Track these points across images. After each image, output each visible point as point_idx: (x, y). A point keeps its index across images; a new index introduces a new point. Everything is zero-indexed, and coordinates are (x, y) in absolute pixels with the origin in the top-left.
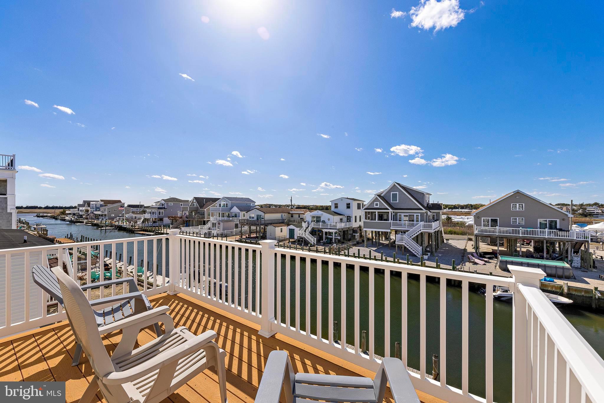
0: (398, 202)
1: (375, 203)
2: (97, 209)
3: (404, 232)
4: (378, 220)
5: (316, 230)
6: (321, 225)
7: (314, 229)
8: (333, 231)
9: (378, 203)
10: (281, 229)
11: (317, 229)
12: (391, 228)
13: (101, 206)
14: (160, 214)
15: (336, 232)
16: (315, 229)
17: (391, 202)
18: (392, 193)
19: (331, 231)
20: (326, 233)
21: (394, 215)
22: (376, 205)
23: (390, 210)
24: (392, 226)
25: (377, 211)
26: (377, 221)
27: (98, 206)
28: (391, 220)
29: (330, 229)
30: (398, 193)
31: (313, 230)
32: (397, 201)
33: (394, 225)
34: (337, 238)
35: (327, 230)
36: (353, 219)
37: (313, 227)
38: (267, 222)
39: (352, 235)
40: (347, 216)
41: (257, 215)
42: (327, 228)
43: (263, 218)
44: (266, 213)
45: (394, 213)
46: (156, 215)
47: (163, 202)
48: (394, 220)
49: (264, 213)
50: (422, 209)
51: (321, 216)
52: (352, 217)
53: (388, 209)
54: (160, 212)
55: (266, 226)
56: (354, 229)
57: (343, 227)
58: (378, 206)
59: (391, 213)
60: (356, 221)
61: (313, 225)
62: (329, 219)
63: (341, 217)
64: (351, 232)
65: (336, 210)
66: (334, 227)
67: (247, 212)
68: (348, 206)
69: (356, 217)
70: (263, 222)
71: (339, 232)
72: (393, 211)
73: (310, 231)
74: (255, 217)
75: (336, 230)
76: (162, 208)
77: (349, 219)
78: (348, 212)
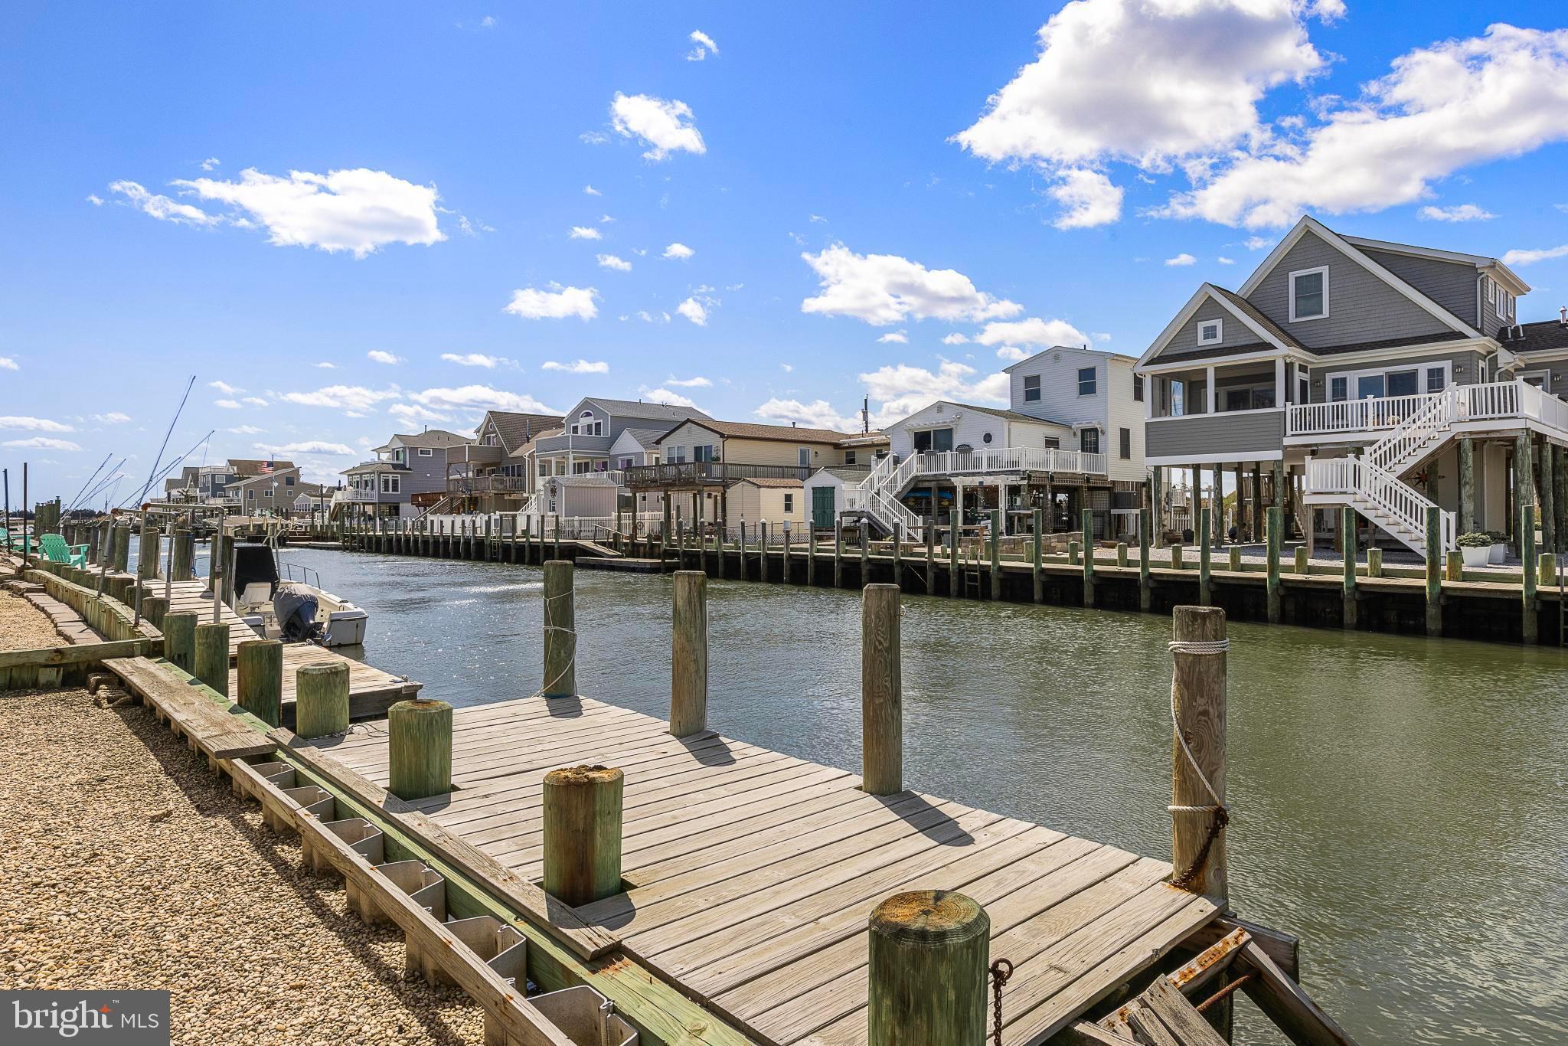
0: (1326, 313)
1: (1201, 326)
2: (218, 489)
3: (1358, 450)
4: (1217, 410)
5: (929, 489)
6: (947, 464)
7: (921, 485)
8: (1001, 482)
9: (1218, 323)
10: (788, 498)
11: (932, 484)
12: (1287, 441)
13: (230, 479)
15: (1014, 491)
16: (927, 485)
17: (1292, 319)
18: (1292, 276)
19: (988, 481)
20: (970, 497)
21: (1303, 383)
22: (1206, 337)
23: (1282, 352)
24: (1289, 432)
25: (1210, 364)
26: (1211, 412)
27: (221, 480)
28: (1289, 397)
29: (988, 474)
30: (1325, 270)
31: (915, 490)
32: (1321, 313)
33: (1303, 423)
35: (974, 481)
36: (1111, 443)
37: (914, 473)
38: (731, 472)
39: (1107, 519)
40: (1083, 431)
41: (698, 450)
42: (973, 474)
43: (718, 459)
44: (729, 437)
45: (1303, 369)
46: (375, 492)
47: (398, 445)
48: (1304, 401)
49: (722, 435)
50: (1461, 336)
51: (952, 426)
52: (1103, 433)
53: (1269, 346)
54: (386, 482)
55: (726, 487)
56: (1118, 490)
57: (1052, 469)
58: (1219, 339)
59: (1289, 367)
60: (1125, 453)
61: (915, 465)
62: (988, 438)
63: (1052, 432)
64: (1102, 501)
65: (1033, 407)
66: (1009, 463)
67: (658, 442)
68: (1087, 381)
69: (1125, 434)
70: (717, 470)
71: (1031, 487)
72: (1297, 354)
73: (899, 489)
74: (690, 458)
75: (1014, 480)
76: (395, 466)
77: (1090, 440)
78: (1085, 411)
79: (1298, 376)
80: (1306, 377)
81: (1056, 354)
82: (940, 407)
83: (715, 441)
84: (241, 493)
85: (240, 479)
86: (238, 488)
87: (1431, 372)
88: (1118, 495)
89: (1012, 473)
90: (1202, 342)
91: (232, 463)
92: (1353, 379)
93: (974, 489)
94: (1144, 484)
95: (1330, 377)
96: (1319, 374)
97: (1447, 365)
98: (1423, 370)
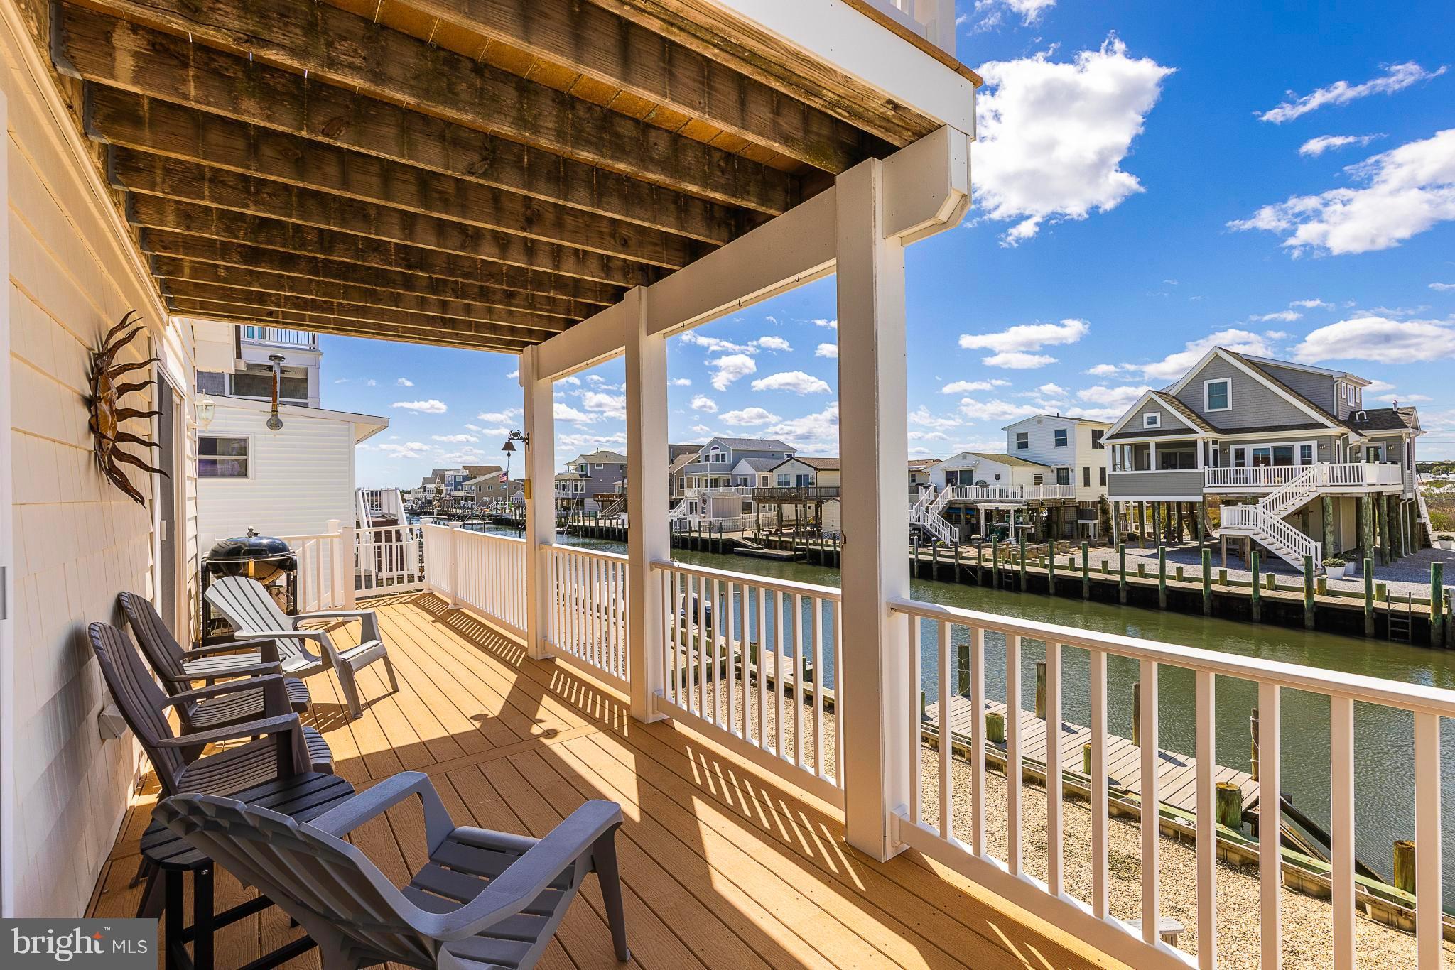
0: (1230, 407)
1: (1146, 416)
2: (458, 485)
3: (1254, 499)
4: (1157, 469)
5: (959, 508)
6: (972, 494)
7: (954, 506)
8: (1011, 508)
9: (1158, 415)
11: (962, 506)
12: (1205, 490)
13: (465, 478)
14: (576, 490)
15: (1018, 512)
16: (957, 506)
17: (1207, 410)
18: (1206, 383)
19: (1002, 507)
20: (989, 515)
21: (1215, 452)
22: (1149, 423)
23: (1201, 435)
24: (1207, 485)
25: (1152, 441)
26: (1153, 470)
27: (459, 479)
28: (1206, 463)
29: (1001, 502)
30: (1229, 380)
31: (949, 508)
32: (1227, 407)
33: (1217, 479)
34: (1023, 530)
35: (993, 506)
36: (1078, 477)
37: (949, 498)
38: (823, 492)
39: (1075, 525)
40: (1058, 469)
41: (799, 477)
42: (990, 502)
43: (813, 484)
44: (821, 470)
45: (1215, 442)
46: (570, 492)
47: (583, 461)
48: (1216, 465)
49: (816, 469)
50: (1323, 426)
51: (973, 468)
52: (1072, 471)
53: (1194, 432)
54: (576, 485)
55: (820, 502)
56: (1083, 507)
57: (1041, 498)
58: (1158, 425)
59: (1206, 444)
60: (1087, 483)
61: (950, 494)
62: (998, 477)
63: (1038, 470)
64: (1071, 515)
65: (1023, 453)
66: (1014, 494)
67: (771, 471)
68: (1061, 438)
69: (1087, 471)
70: (812, 492)
71: (1029, 510)
72: (1213, 436)
73: (940, 509)
74: (793, 484)
75: (1018, 506)
76: (581, 476)
77: (1063, 476)
78: (1059, 457)
79: (1212, 447)
80: (1217, 447)
81: (1039, 420)
82: (964, 456)
83: (811, 472)
84: (474, 488)
85: (472, 478)
86: (472, 485)
87: (1303, 447)
88: (1082, 511)
89: (1017, 502)
90: (1146, 426)
91: (465, 468)
92: (1249, 451)
93: (991, 511)
94: (1099, 502)
95: (1233, 447)
96: (1225, 446)
97: (1314, 444)
98: (1297, 447)
